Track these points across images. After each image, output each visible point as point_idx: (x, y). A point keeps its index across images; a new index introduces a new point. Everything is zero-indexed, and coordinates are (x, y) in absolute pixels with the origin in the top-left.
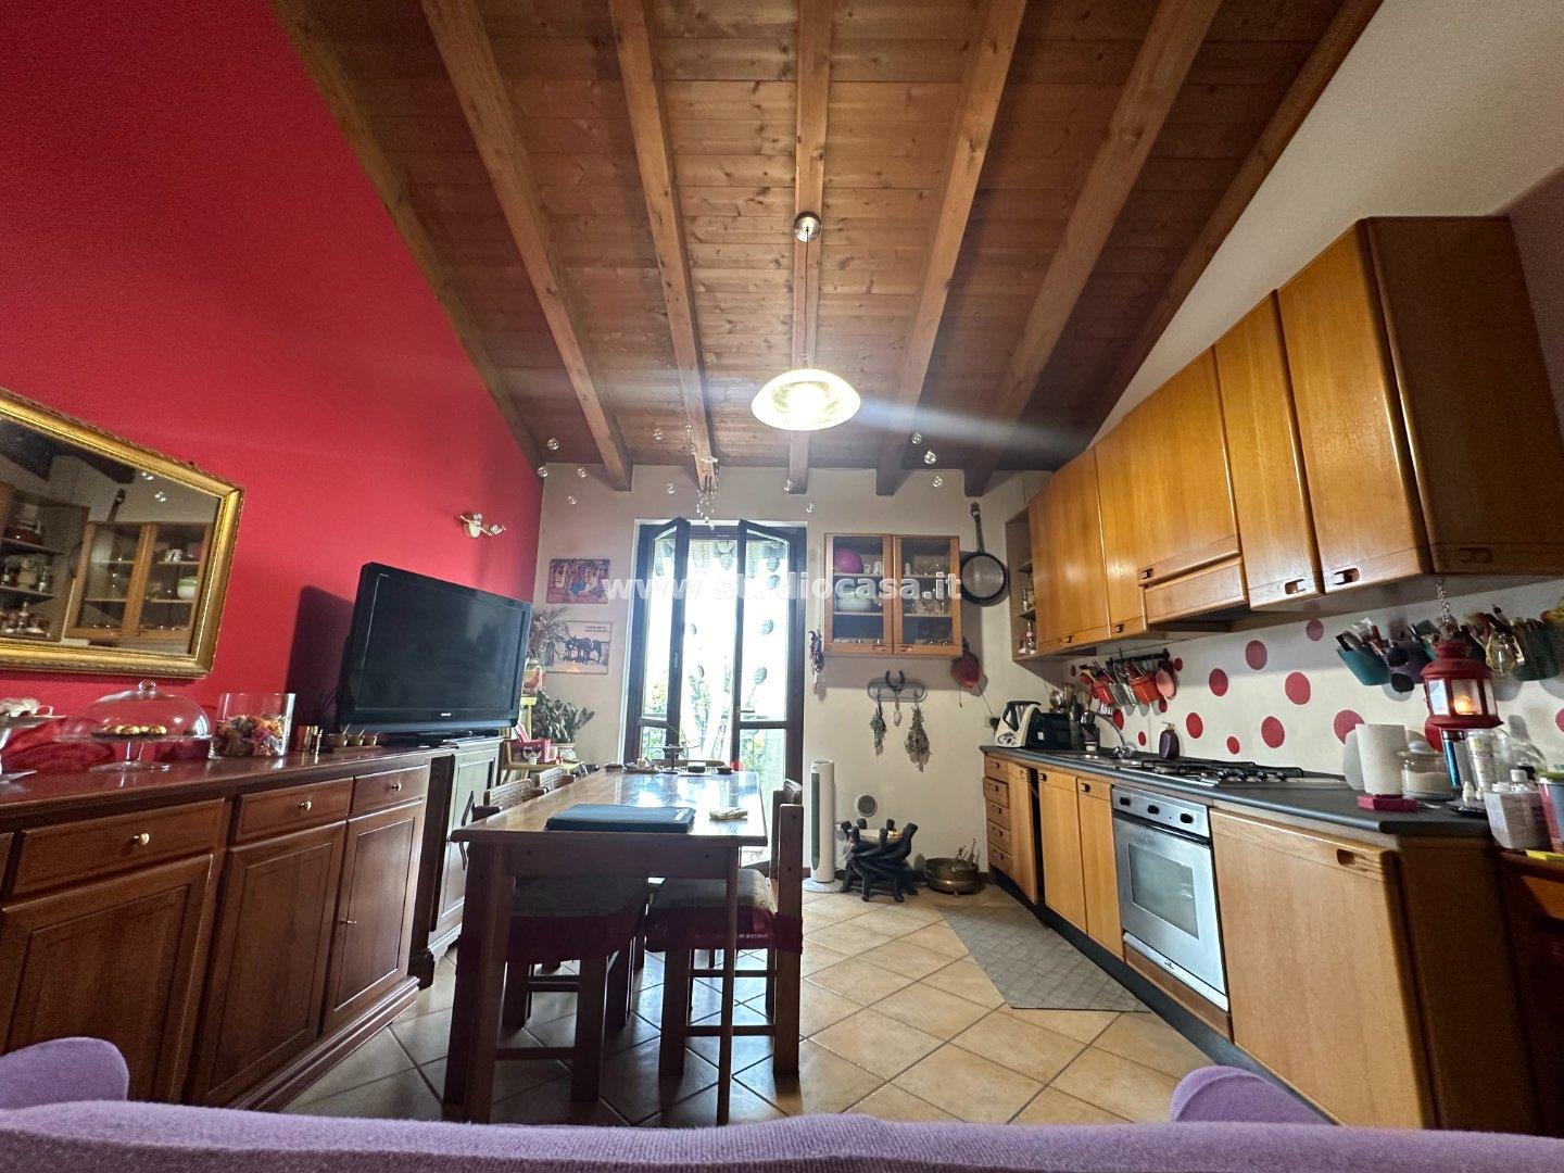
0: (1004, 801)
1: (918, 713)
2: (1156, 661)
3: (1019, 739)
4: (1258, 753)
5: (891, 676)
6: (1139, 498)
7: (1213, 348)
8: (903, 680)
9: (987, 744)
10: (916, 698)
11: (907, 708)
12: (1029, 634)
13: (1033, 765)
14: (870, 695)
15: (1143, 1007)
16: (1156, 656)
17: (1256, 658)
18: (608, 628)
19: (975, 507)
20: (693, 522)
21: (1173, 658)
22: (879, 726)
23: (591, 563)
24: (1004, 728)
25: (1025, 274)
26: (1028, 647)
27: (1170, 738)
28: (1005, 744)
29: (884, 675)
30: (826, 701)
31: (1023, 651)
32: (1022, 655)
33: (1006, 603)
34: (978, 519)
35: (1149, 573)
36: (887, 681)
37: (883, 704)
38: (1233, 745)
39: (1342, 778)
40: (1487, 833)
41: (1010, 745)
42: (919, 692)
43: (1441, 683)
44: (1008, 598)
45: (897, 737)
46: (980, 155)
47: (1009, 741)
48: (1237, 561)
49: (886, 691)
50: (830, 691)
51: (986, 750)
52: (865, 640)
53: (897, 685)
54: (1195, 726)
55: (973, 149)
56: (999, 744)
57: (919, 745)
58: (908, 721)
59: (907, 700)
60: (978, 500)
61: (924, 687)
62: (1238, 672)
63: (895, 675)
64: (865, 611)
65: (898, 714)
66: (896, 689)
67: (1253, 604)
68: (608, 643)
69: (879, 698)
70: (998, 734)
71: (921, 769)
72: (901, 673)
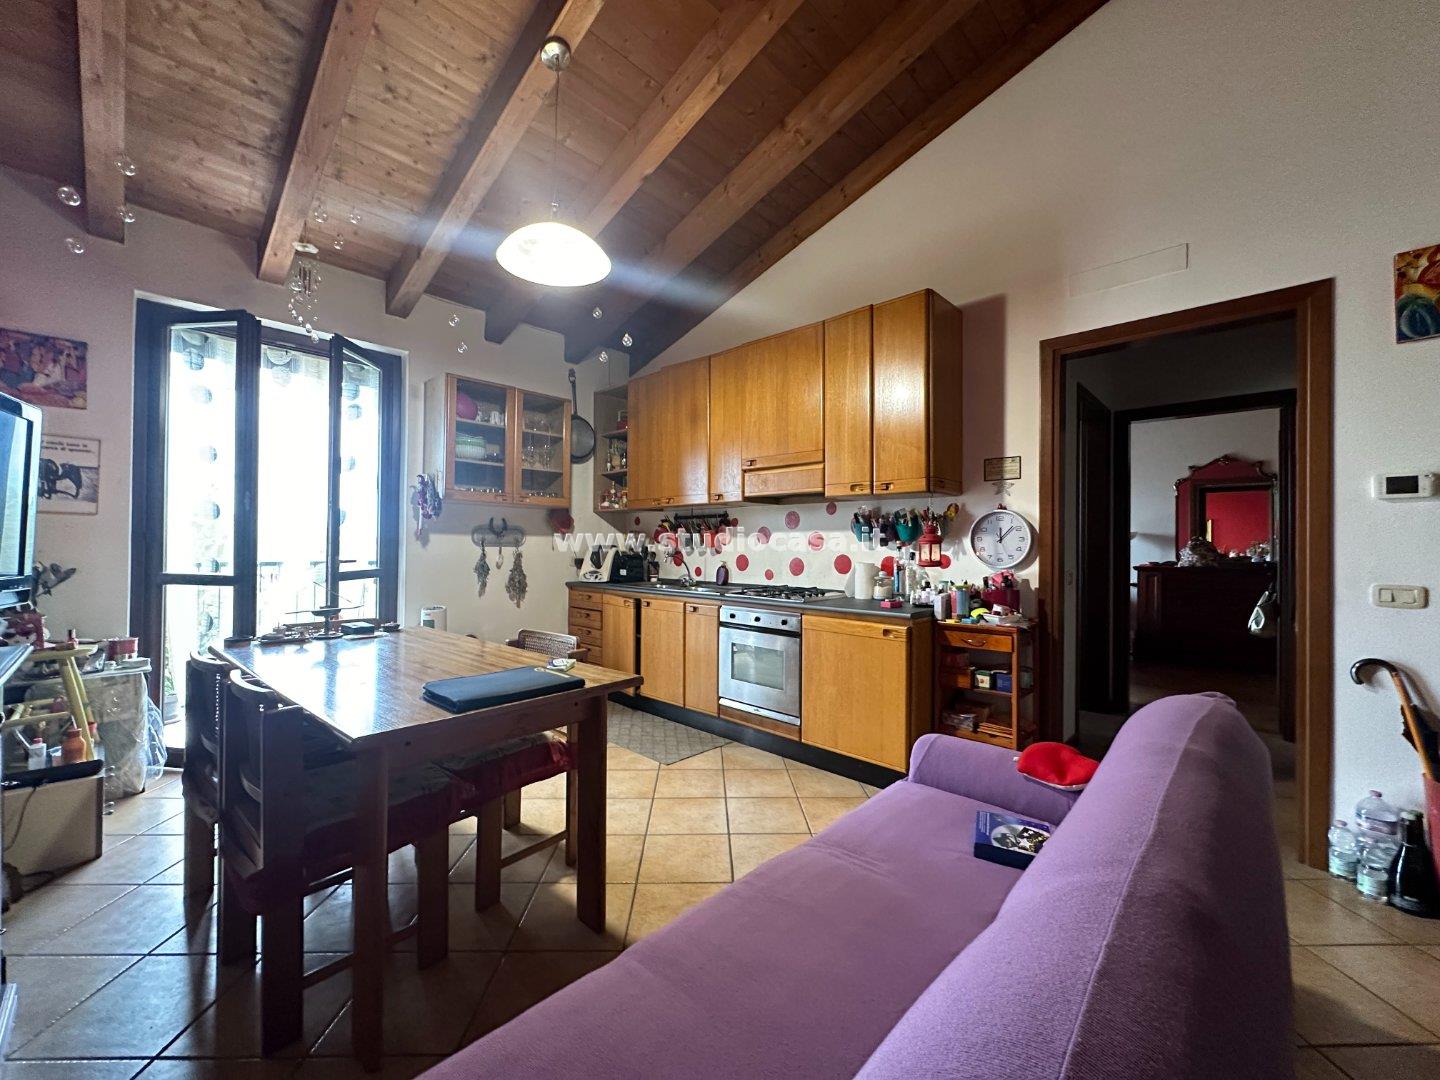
0: (597, 624)
1: (519, 556)
2: (719, 519)
3: (605, 574)
4: (785, 579)
5: (495, 522)
6: (751, 408)
7: (824, 322)
8: (505, 528)
9: (573, 580)
10: (517, 544)
11: (509, 552)
12: (613, 491)
13: (638, 596)
14: (473, 541)
15: (727, 741)
16: (720, 516)
17: (793, 522)
18: (93, 446)
19: (572, 373)
20: (265, 322)
21: (731, 517)
22: (483, 570)
23: (48, 345)
24: (588, 566)
25: (686, 194)
26: (611, 502)
27: (724, 571)
28: (592, 580)
29: (487, 522)
30: (430, 546)
31: (606, 504)
32: (605, 507)
33: (591, 463)
34: (573, 384)
35: (752, 462)
36: (491, 528)
37: (486, 549)
38: (769, 575)
39: (843, 592)
40: (932, 614)
41: (597, 581)
42: (519, 536)
43: (927, 546)
44: (593, 458)
45: (498, 579)
46: (721, 89)
47: (596, 577)
48: (821, 466)
49: (490, 537)
50: (433, 537)
51: (571, 586)
52: (478, 488)
53: (500, 532)
54: (743, 563)
55: (719, 82)
56: (585, 580)
57: (517, 585)
58: (509, 564)
59: (508, 544)
60: (575, 367)
61: (523, 533)
62: (779, 530)
63: (498, 523)
64: (482, 460)
65: (500, 557)
66: (499, 534)
67: (826, 494)
68: (96, 469)
69: (483, 545)
70: (582, 572)
71: (518, 606)
72: (504, 520)
